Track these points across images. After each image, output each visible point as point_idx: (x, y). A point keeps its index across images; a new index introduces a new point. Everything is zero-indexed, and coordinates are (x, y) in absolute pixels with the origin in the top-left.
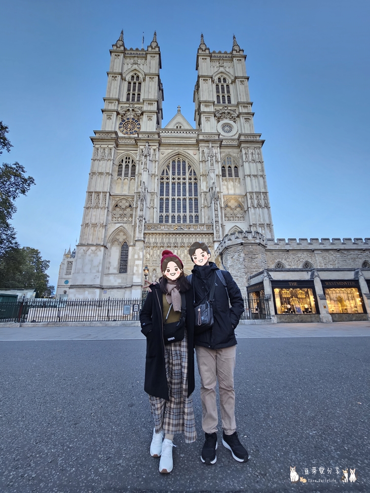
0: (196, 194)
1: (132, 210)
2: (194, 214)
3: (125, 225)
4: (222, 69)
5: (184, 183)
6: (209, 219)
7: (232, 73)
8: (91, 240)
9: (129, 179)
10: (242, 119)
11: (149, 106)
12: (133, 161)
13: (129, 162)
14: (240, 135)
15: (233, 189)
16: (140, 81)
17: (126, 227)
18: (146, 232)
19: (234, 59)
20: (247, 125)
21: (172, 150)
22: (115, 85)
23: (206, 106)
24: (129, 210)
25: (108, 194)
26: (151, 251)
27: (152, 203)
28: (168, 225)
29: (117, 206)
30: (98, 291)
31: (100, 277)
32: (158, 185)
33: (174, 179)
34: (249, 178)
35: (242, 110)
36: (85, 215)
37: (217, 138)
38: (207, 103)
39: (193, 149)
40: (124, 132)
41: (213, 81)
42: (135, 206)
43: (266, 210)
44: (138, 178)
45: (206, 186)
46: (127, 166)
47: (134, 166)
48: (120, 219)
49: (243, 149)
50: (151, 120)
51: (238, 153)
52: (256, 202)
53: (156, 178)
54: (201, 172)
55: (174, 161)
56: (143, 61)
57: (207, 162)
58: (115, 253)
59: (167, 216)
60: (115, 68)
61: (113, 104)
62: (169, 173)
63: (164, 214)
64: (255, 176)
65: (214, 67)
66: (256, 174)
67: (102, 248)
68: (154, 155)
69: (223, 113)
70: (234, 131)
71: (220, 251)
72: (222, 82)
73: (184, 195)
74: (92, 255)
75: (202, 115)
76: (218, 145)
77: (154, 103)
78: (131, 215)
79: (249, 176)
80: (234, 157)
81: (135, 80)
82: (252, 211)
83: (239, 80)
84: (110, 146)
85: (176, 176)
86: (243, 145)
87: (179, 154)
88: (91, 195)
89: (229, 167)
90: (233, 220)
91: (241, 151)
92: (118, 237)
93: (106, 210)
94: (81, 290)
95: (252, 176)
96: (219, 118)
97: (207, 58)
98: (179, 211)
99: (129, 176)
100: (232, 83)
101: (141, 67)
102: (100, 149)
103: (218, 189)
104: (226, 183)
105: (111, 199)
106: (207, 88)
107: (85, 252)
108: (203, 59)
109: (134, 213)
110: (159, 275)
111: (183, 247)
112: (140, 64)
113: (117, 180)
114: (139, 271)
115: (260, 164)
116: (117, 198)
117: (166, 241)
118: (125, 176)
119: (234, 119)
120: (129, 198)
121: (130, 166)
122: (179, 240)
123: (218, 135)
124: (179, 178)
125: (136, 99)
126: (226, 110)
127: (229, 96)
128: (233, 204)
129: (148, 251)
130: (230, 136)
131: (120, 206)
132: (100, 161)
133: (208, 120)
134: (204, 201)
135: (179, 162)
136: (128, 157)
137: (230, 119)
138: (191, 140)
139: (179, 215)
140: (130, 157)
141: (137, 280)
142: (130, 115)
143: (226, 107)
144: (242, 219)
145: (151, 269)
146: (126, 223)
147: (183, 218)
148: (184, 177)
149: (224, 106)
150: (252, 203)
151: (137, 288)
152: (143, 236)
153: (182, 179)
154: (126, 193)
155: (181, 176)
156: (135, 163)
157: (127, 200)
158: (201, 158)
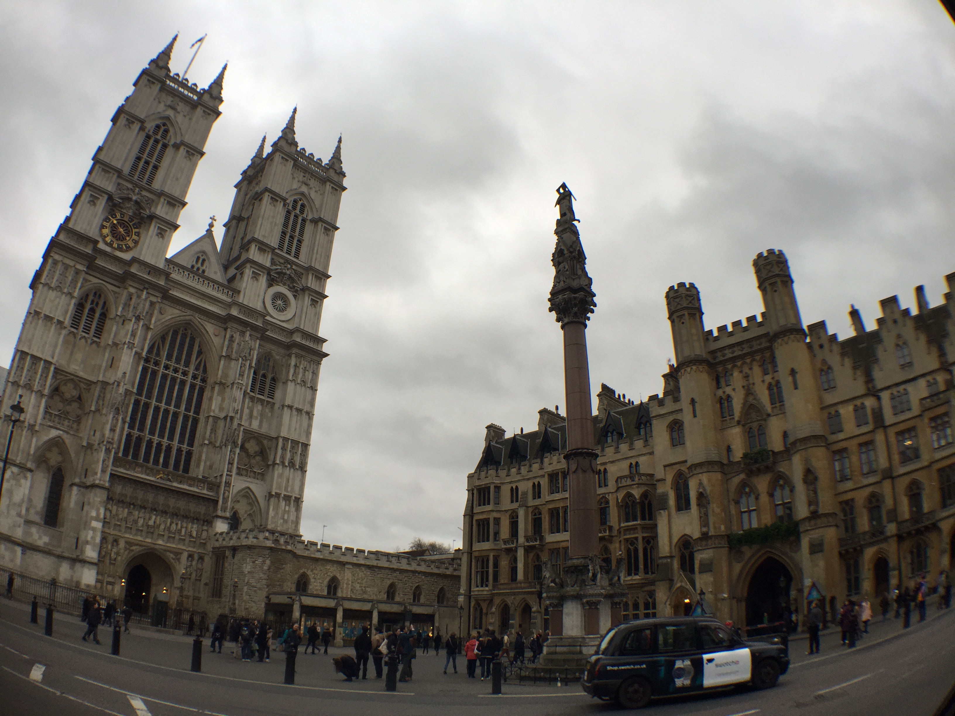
0: (197, 412)
1: (81, 407)
2: (185, 447)
3: (65, 436)
4: (304, 189)
5: (183, 383)
6: (211, 467)
7: (317, 203)
9: (89, 341)
10: (307, 299)
11: (168, 208)
12: (105, 303)
13: (97, 304)
14: (297, 330)
15: (259, 418)
16: (166, 142)
17: (67, 441)
19: (328, 184)
20: (311, 311)
21: (181, 313)
23: (260, 249)
24: (75, 405)
25: (53, 367)
26: (115, 507)
28: (147, 468)
29: (57, 389)
31: (22, 525)
33: (167, 367)
34: (289, 411)
35: (311, 282)
38: (263, 247)
39: (215, 322)
40: (108, 239)
41: (285, 205)
42: (93, 408)
43: (299, 472)
44: (110, 352)
45: (221, 405)
46: (92, 311)
47: (104, 316)
48: (57, 419)
49: (293, 356)
50: (163, 237)
51: (284, 358)
52: (288, 456)
53: (142, 361)
54: (219, 376)
55: (175, 333)
56: (188, 110)
57: (233, 363)
59: (139, 439)
61: (107, 176)
62: (162, 353)
63: (136, 432)
64: (299, 411)
65: (294, 178)
66: (301, 407)
68: (149, 314)
69: (282, 273)
70: (289, 314)
72: (298, 211)
73: (177, 406)
75: (249, 265)
76: (259, 336)
77: (177, 204)
78: (78, 420)
79: (290, 407)
80: (275, 361)
81: (159, 136)
82: (279, 470)
83: (324, 225)
85: (172, 364)
86: (295, 350)
87: (189, 324)
88: (24, 357)
89: (264, 376)
90: (247, 476)
91: (290, 356)
92: (48, 455)
93: (44, 400)
95: (294, 411)
96: (273, 280)
97: (290, 160)
98: (161, 436)
99: (91, 333)
100: (311, 221)
101: (180, 118)
102: (59, 266)
104: (251, 404)
106: (273, 213)
108: (283, 158)
109: (89, 420)
110: (122, 551)
111: (166, 513)
112: (179, 113)
113: (68, 334)
114: (95, 540)
115: (311, 391)
116: (62, 375)
117: (140, 494)
118: (83, 331)
119: (296, 291)
120: (83, 382)
121: (97, 315)
122: (161, 499)
123: (263, 316)
124: (176, 368)
125: (147, 177)
126: (288, 269)
127: (300, 241)
128: (252, 447)
129: (109, 506)
130: (280, 320)
131: (63, 393)
132: (53, 290)
133: (255, 277)
134: (211, 433)
135: (184, 336)
136: (98, 293)
137: (291, 288)
138: (217, 303)
139: (160, 442)
140: (103, 296)
141: (91, 553)
142: (129, 208)
143: (289, 264)
144: (259, 477)
145: (110, 539)
146: (67, 433)
147: (166, 450)
148: (185, 371)
149: (287, 261)
150: (283, 458)
151: (92, 567)
152: (107, 478)
153: (180, 373)
154: (77, 368)
155: (181, 367)
156: (107, 310)
157: (76, 386)
158: (225, 349)
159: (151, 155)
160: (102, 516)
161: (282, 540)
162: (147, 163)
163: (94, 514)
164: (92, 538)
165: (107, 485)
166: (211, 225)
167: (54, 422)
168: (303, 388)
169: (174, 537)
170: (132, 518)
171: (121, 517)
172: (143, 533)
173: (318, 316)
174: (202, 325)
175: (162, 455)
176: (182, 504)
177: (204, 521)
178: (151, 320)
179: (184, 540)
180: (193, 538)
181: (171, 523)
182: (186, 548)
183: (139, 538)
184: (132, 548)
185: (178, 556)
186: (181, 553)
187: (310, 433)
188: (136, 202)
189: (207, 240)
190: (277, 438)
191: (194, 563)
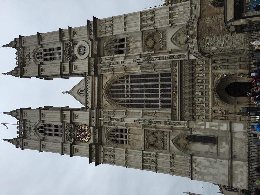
0: (142, 76)
1: (157, 132)
2: (160, 78)
3: (171, 139)
4: (31, 56)
5: (132, 87)
6: (165, 64)
7: (34, 47)
8: (185, 167)
9: (129, 135)
10: (75, 37)
11: (66, 117)
12: (113, 131)
13: (114, 134)
14: (89, 39)
15: (136, 43)
16: (44, 126)
17: (173, 137)
18: (179, 119)
19: (23, 46)
20: (79, 33)
21: (104, 98)
22: (49, 146)
23: (64, 70)
24: (157, 135)
25: (144, 152)
26: (197, 114)
27: (151, 115)
28: (173, 100)
29: (153, 145)
30: (235, 162)
31: (221, 160)
32: (134, 110)
33: (128, 96)
34: (127, 29)
35: (66, 38)
36: (163, 171)
37: (93, 59)
38: (62, 68)
39: (102, 80)
40: (88, 138)
41: (42, 64)
42: (155, 129)
43: (156, 12)
44: (129, 126)
45: (135, 67)
46: (117, 136)
47: (117, 130)
48: (165, 143)
49: (101, 36)
50: (78, 115)
51: (104, 40)
52: (149, 22)
53: (129, 111)
54: (123, 72)
55: (113, 96)
56: (27, 123)
57: (114, 67)
58: (197, 147)
59: (162, 101)
60: (35, 146)
61: (66, 148)
62: (123, 100)
63: (160, 104)
64: (125, 25)
65: (30, 63)
66: (123, 23)
67: (194, 157)
68: (109, 113)
69: (69, 54)
70: (85, 44)
71: (200, 55)
72: (42, 55)
73: (142, 86)
74: (200, 166)
75: (73, 72)
76: (99, 58)
77: (63, 114)
78: (162, 132)
79: (125, 29)
80: (108, 44)
81: (43, 130)
82: (157, 26)
83: (40, 41)
84: (102, 150)
85: (126, 94)
86: (98, 36)
87: (107, 92)
88: (145, 166)
89: (116, 47)
90: (165, 42)
91: (102, 37)
92: (182, 145)
93: (159, 154)
94: (233, 177)
95: (126, 27)
96: (74, 58)
97: (23, 69)
98: (157, 91)
99: (126, 134)
100: (43, 47)
101: (32, 124)
102: (105, 158)
103: (138, 57)
104: (131, 50)
105: (148, 149)
106: (48, 69)
107: (197, 172)
108: (24, 73)
109: (161, 130)
110: (219, 107)
111: (193, 87)
112: (31, 126)
113: (130, 144)
114: (217, 126)
115: (114, 20)
116: (146, 144)
117: (187, 102)
118: (126, 138)
119: (74, 44)
120: (146, 134)
121: (118, 133)
122: (187, 90)
123: (89, 58)
124: (127, 91)
125: (60, 129)
126: (67, 52)
127: (54, 49)
128: (150, 43)
129: (197, 117)
130: (89, 48)
131: (154, 142)
132: (115, 159)
133: (76, 67)
134: (149, 69)
135: (113, 92)
136: (110, 135)
137: (74, 48)
138: (94, 82)
139: (161, 91)
140: (110, 133)
141: (225, 126)
142: (74, 133)
143: (64, 52)
144: (164, 34)
145: (214, 115)
146: (169, 138)
147: (164, 87)
148: (127, 87)
149: (64, 54)
150: (151, 25)
151: (232, 126)
152: (183, 122)
153: (128, 89)
154: (141, 137)
155: (126, 89)
156: (114, 129)
157: (149, 136)
158: (110, 73)
159: (52, 130)
160: (203, 123)
161: (191, 32)
162: (55, 131)
163: (203, 127)
164: (216, 127)
165: (186, 122)
166: (67, 92)
167: (167, 144)
168: (114, 25)
169: (205, 80)
170: (199, 104)
171: (201, 111)
172: (207, 97)
173: (80, 28)
174: (105, 86)
175: (166, 88)
176: (187, 79)
177: (193, 65)
178: (111, 111)
179: (205, 74)
180: (203, 68)
181: (197, 82)
182: (211, 72)
183: (210, 99)
184: (217, 102)
185: (216, 75)
186: (214, 74)
187: (134, 13)
188: (70, 131)
189: (72, 92)
190: (142, 31)
191: (218, 65)
